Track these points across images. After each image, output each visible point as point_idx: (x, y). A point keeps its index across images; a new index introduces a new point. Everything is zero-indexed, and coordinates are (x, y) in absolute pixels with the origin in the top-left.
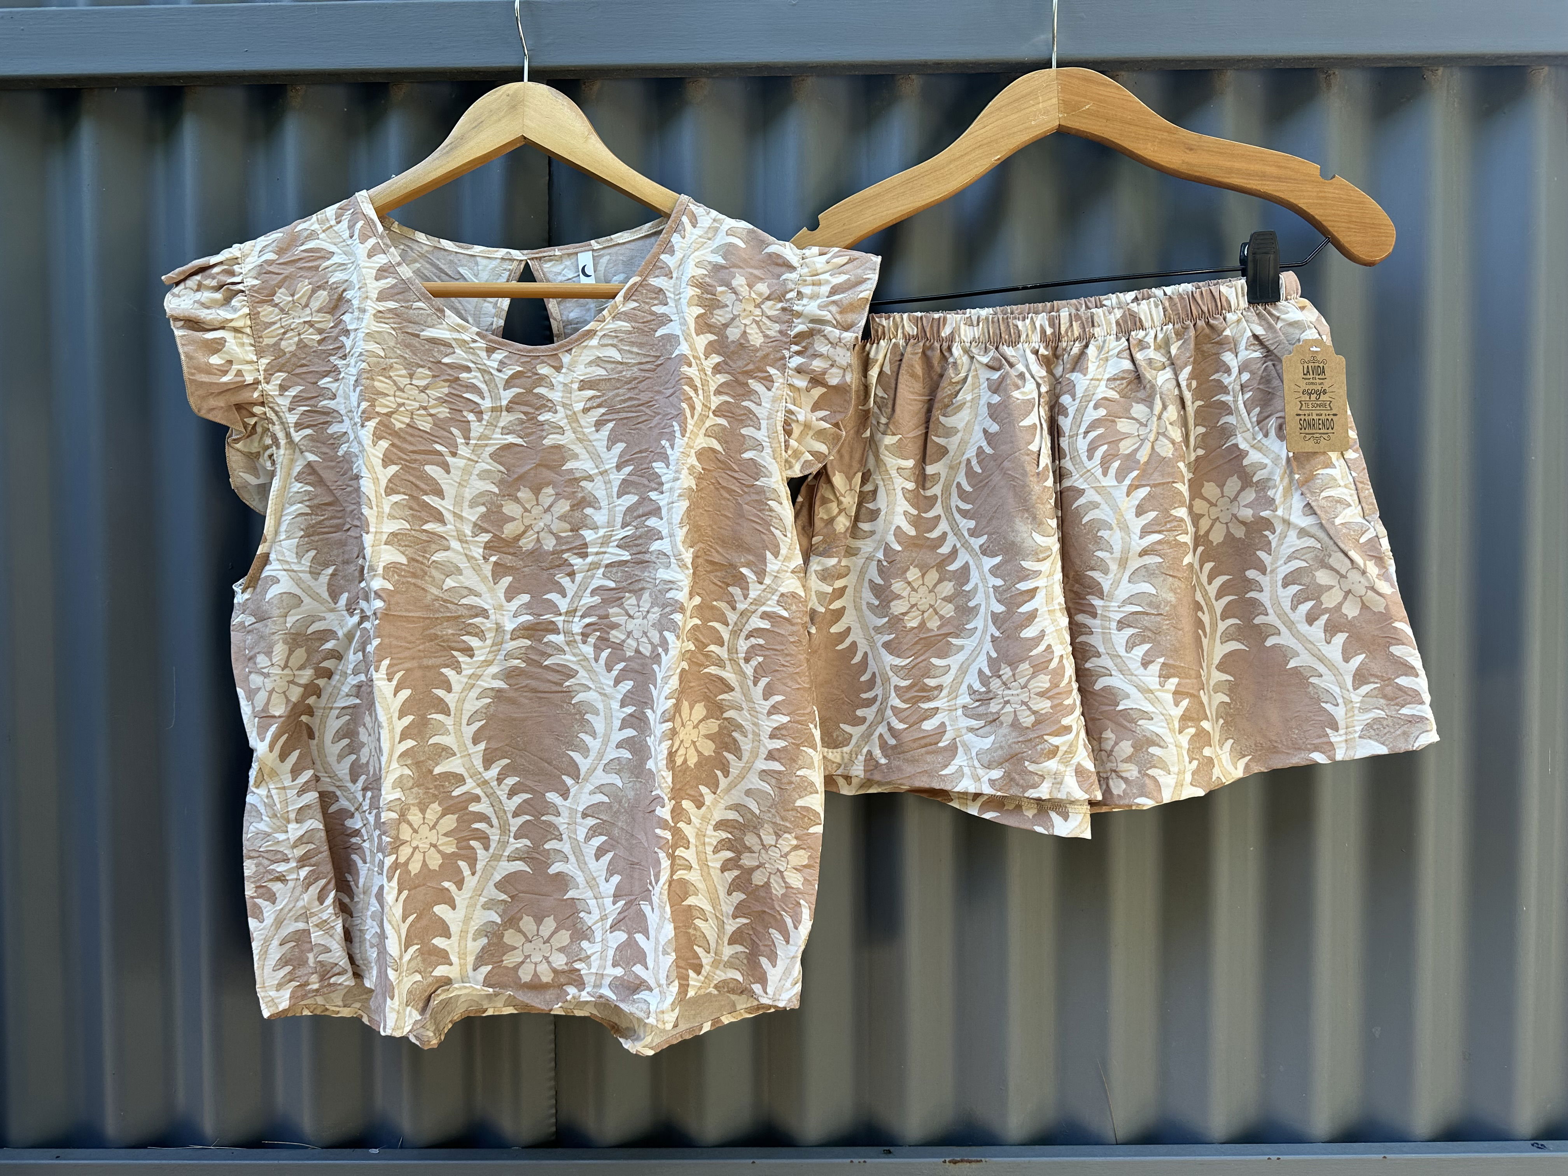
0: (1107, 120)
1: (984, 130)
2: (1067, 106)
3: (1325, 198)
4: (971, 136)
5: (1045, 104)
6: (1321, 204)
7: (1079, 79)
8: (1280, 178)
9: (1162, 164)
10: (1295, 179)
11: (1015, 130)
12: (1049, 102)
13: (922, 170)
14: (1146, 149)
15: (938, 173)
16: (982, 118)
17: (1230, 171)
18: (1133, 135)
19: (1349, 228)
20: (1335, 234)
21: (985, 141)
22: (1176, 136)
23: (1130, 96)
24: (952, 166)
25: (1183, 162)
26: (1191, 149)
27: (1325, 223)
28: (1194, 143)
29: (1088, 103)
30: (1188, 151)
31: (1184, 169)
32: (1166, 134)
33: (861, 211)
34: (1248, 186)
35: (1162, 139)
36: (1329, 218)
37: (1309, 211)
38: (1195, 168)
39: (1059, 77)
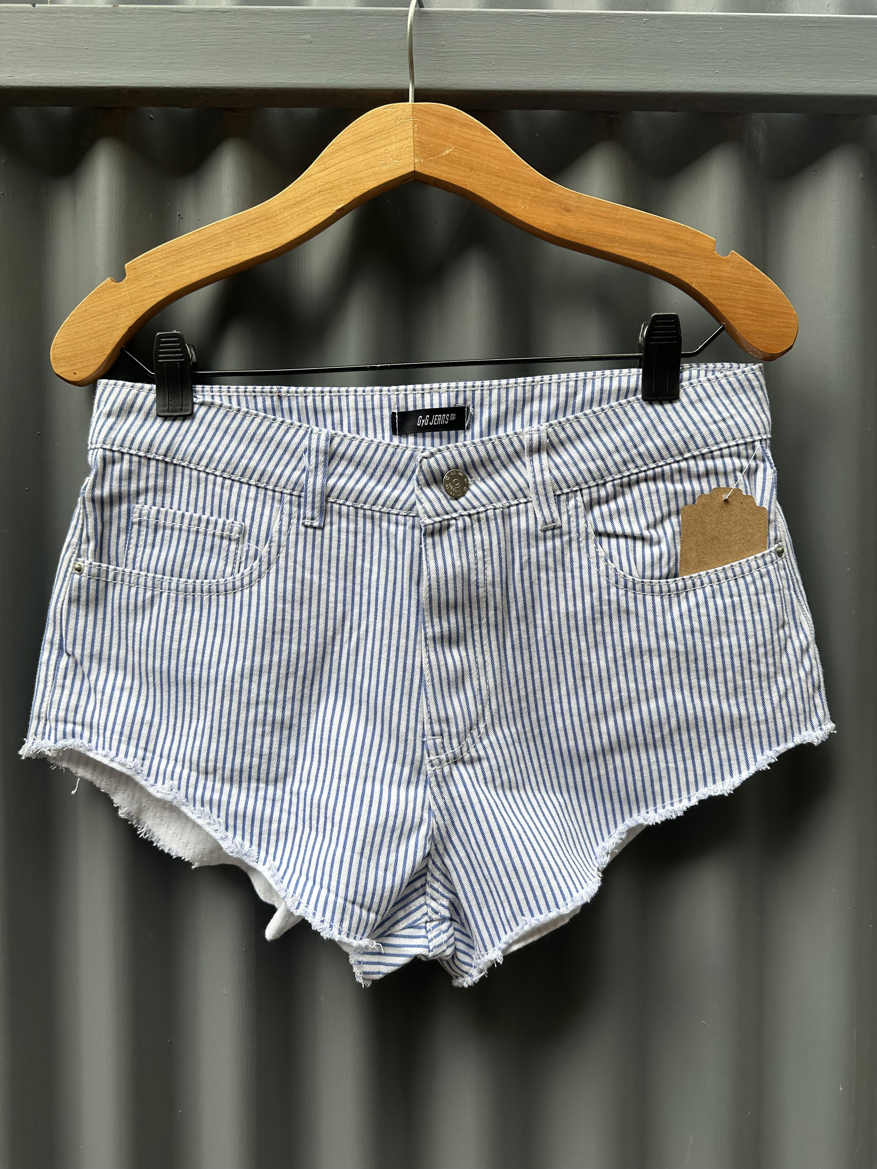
1: (325, 173)
3: (719, 278)
4: (310, 179)
5: (399, 145)
6: (715, 284)
7: (438, 116)
8: (669, 251)
9: (535, 225)
10: (684, 253)
11: (363, 175)
14: (516, 207)
15: (269, 221)
16: (322, 157)
17: (612, 239)
18: (501, 189)
19: (746, 315)
20: (731, 321)
21: (327, 186)
22: (551, 194)
24: (285, 214)
25: (559, 225)
26: (569, 211)
27: (719, 308)
28: (572, 203)
29: (450, 148)
31: (559, 233)
32: (539, 190)
34: (633, 258)
35: (534, 197)
36: (726, 303)
38: (573, 234)
39: (415, 113)
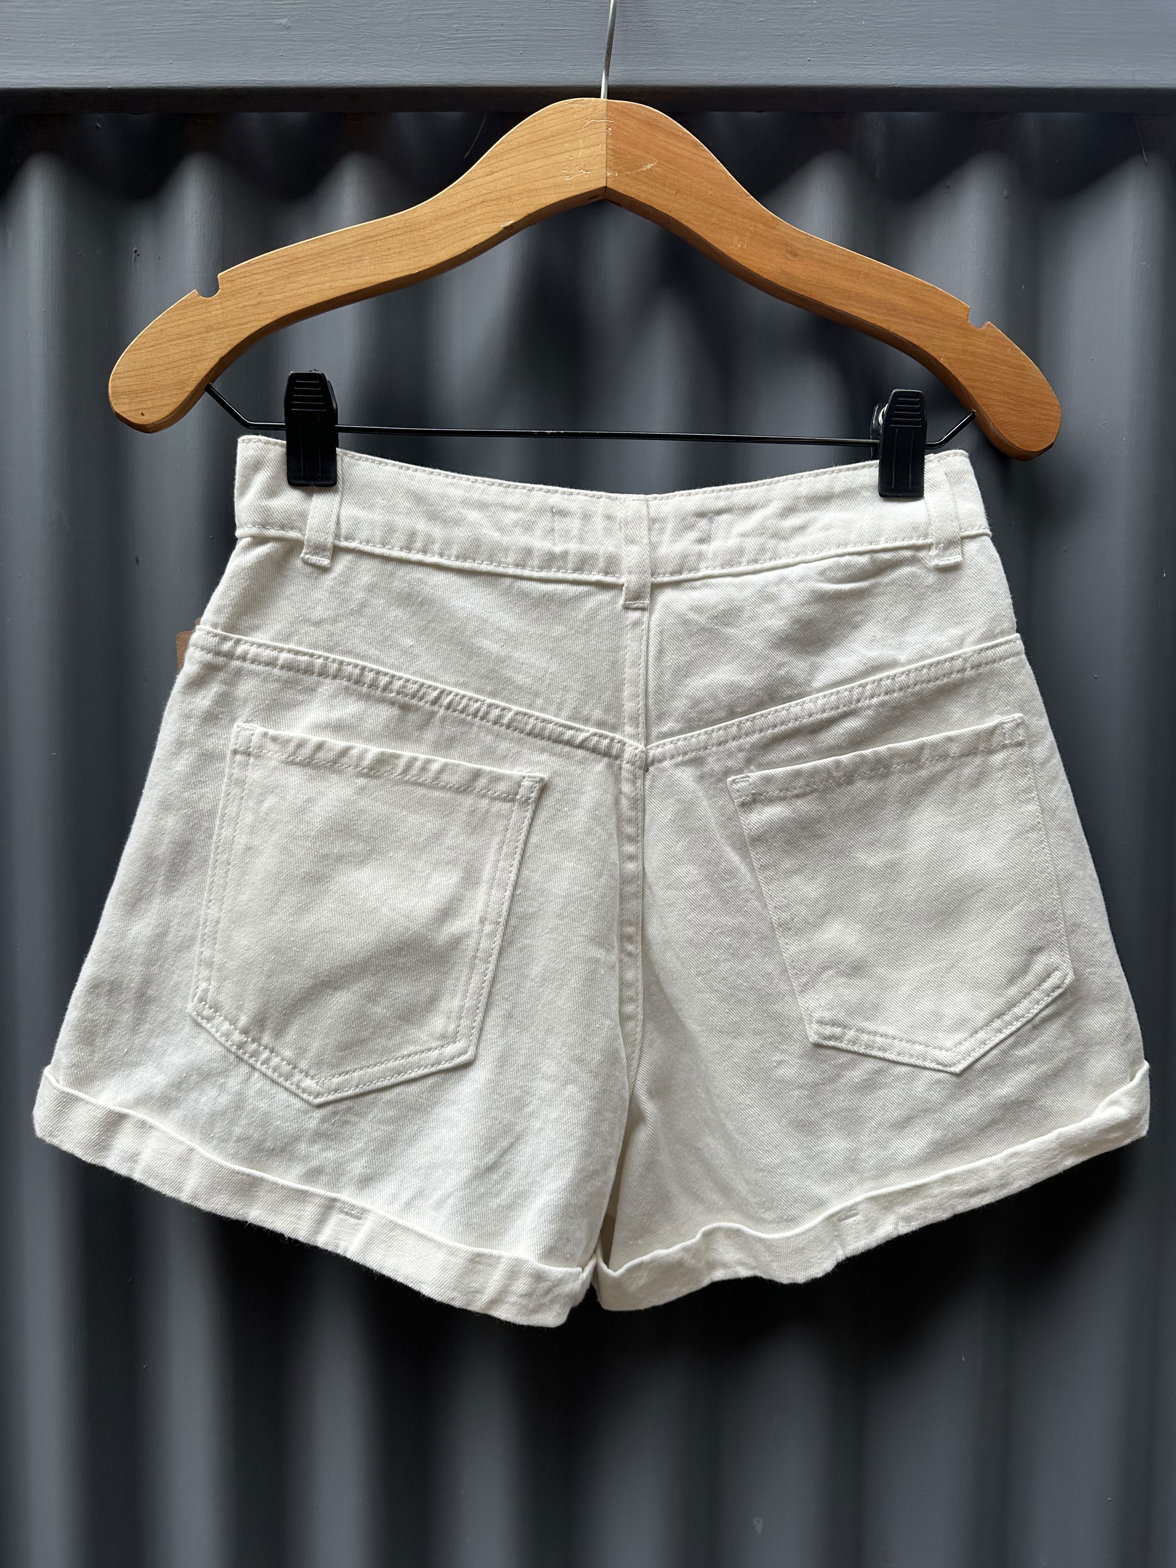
0: (678, 191)
1: (488, 178)
3: (973, 354)
4: (471, 184)
5: (588, 152)
7: (638, 120)
8: (915, 316)
9: (755, 270)
10: (933, 321)
11: (540, 184)
13: (391, 227)
14: (732, 245)
15: (415, 234)
17: (849, 296)
18: (714, 220)
19: (1002, 402)
21: (493, 196)
22: (775, 232)
23: (713, 161)
25: (784, 272)
27: (970, 391)
28: (798, 245)
29: (652, 162)
30: (789, 256)
32: (761, 226)
33: (288, 277)
34: (871, 321)
36: (976, 384)
37: (951, 370)
38: (800, 285)
39: (610, 114)
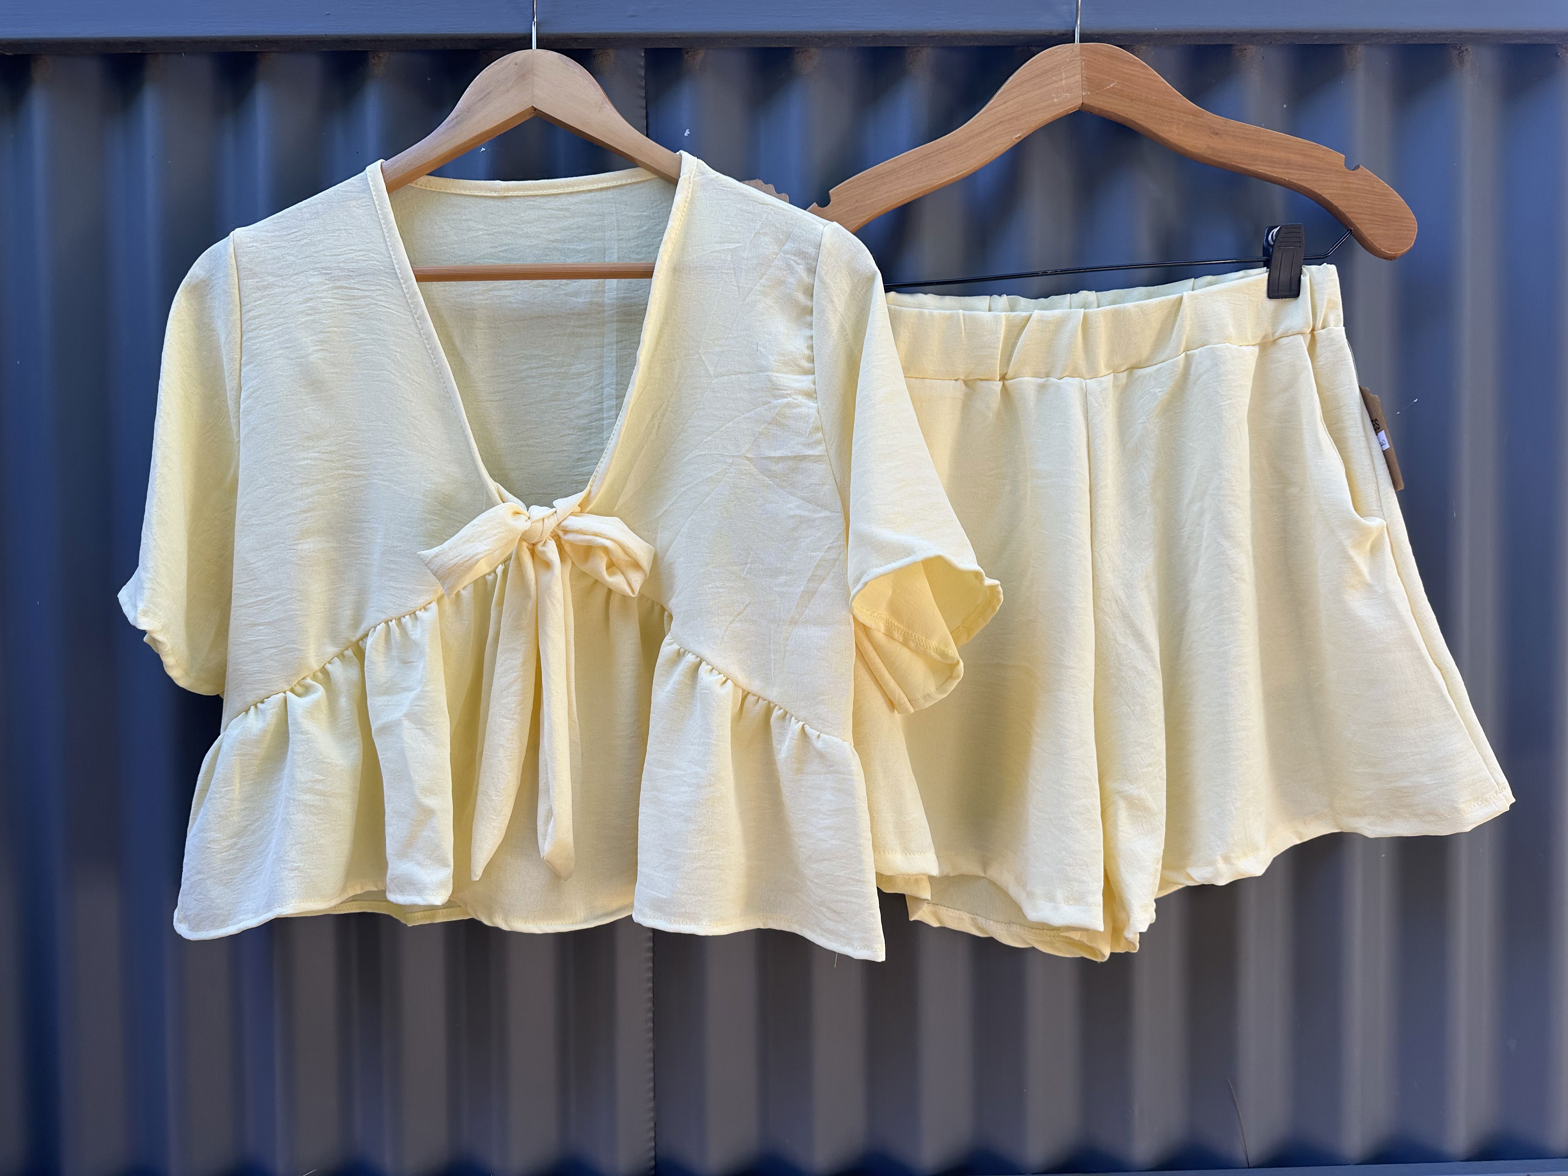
2: (1090, 83)
12: (1072, 80)
